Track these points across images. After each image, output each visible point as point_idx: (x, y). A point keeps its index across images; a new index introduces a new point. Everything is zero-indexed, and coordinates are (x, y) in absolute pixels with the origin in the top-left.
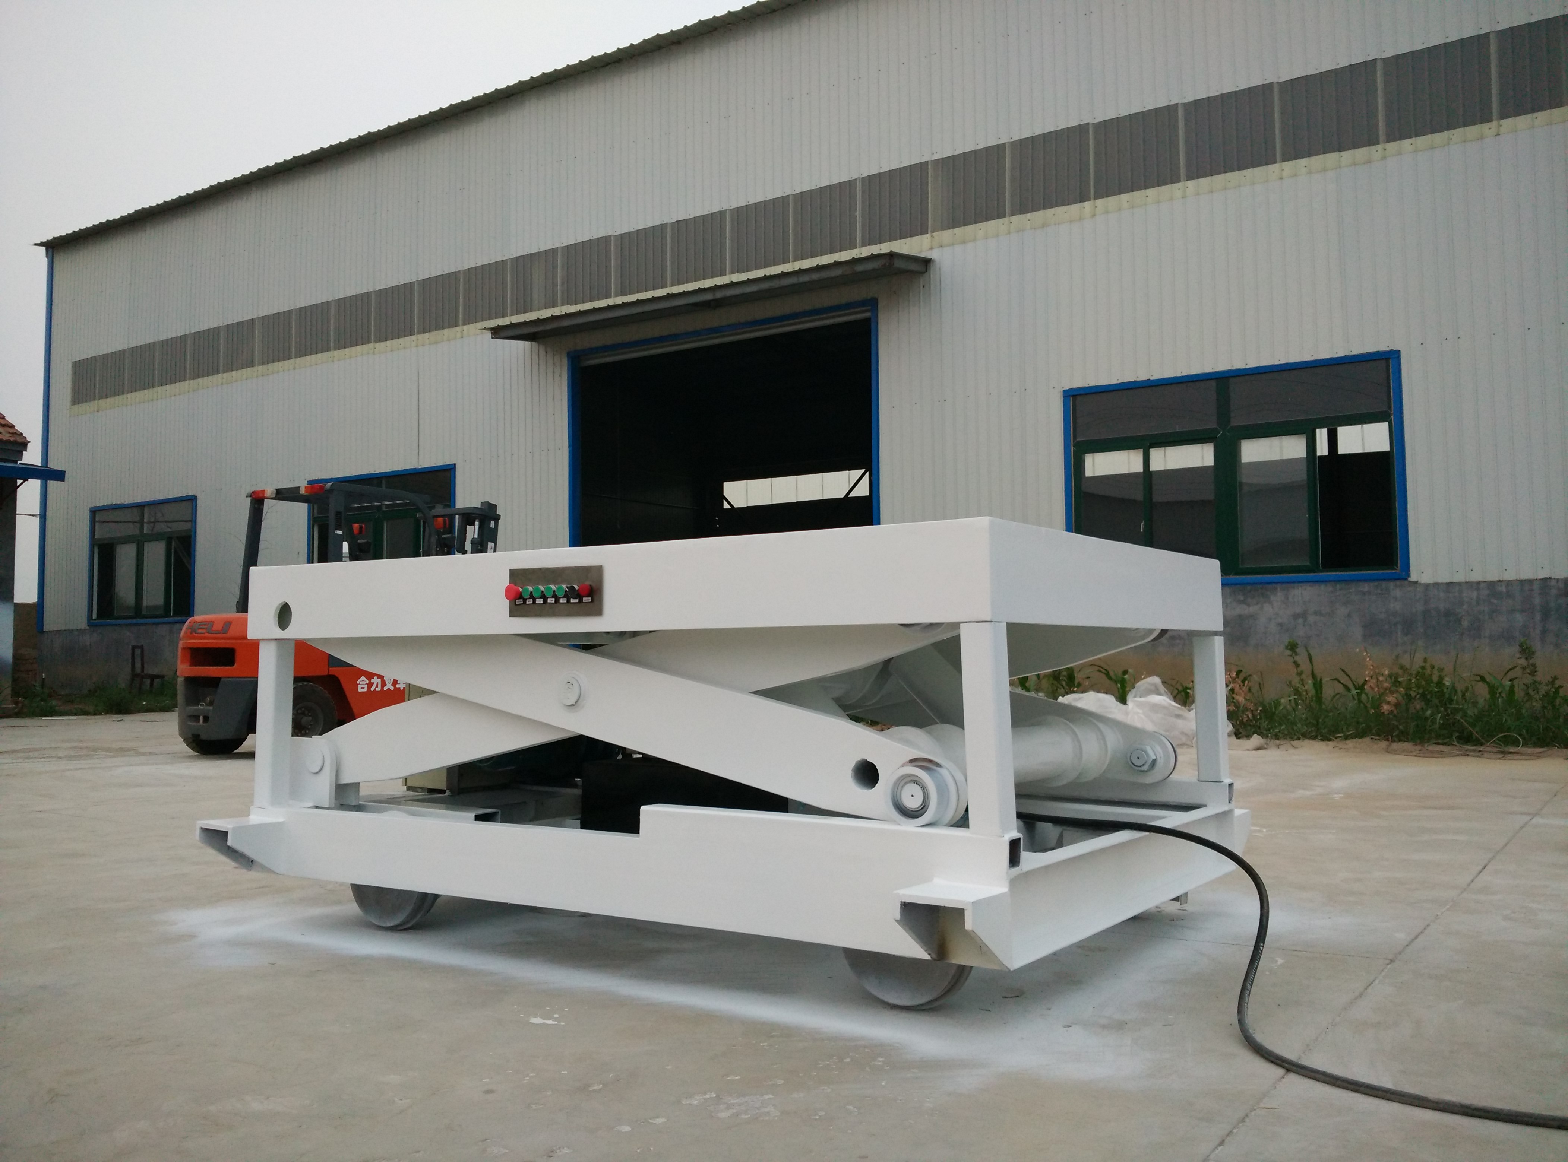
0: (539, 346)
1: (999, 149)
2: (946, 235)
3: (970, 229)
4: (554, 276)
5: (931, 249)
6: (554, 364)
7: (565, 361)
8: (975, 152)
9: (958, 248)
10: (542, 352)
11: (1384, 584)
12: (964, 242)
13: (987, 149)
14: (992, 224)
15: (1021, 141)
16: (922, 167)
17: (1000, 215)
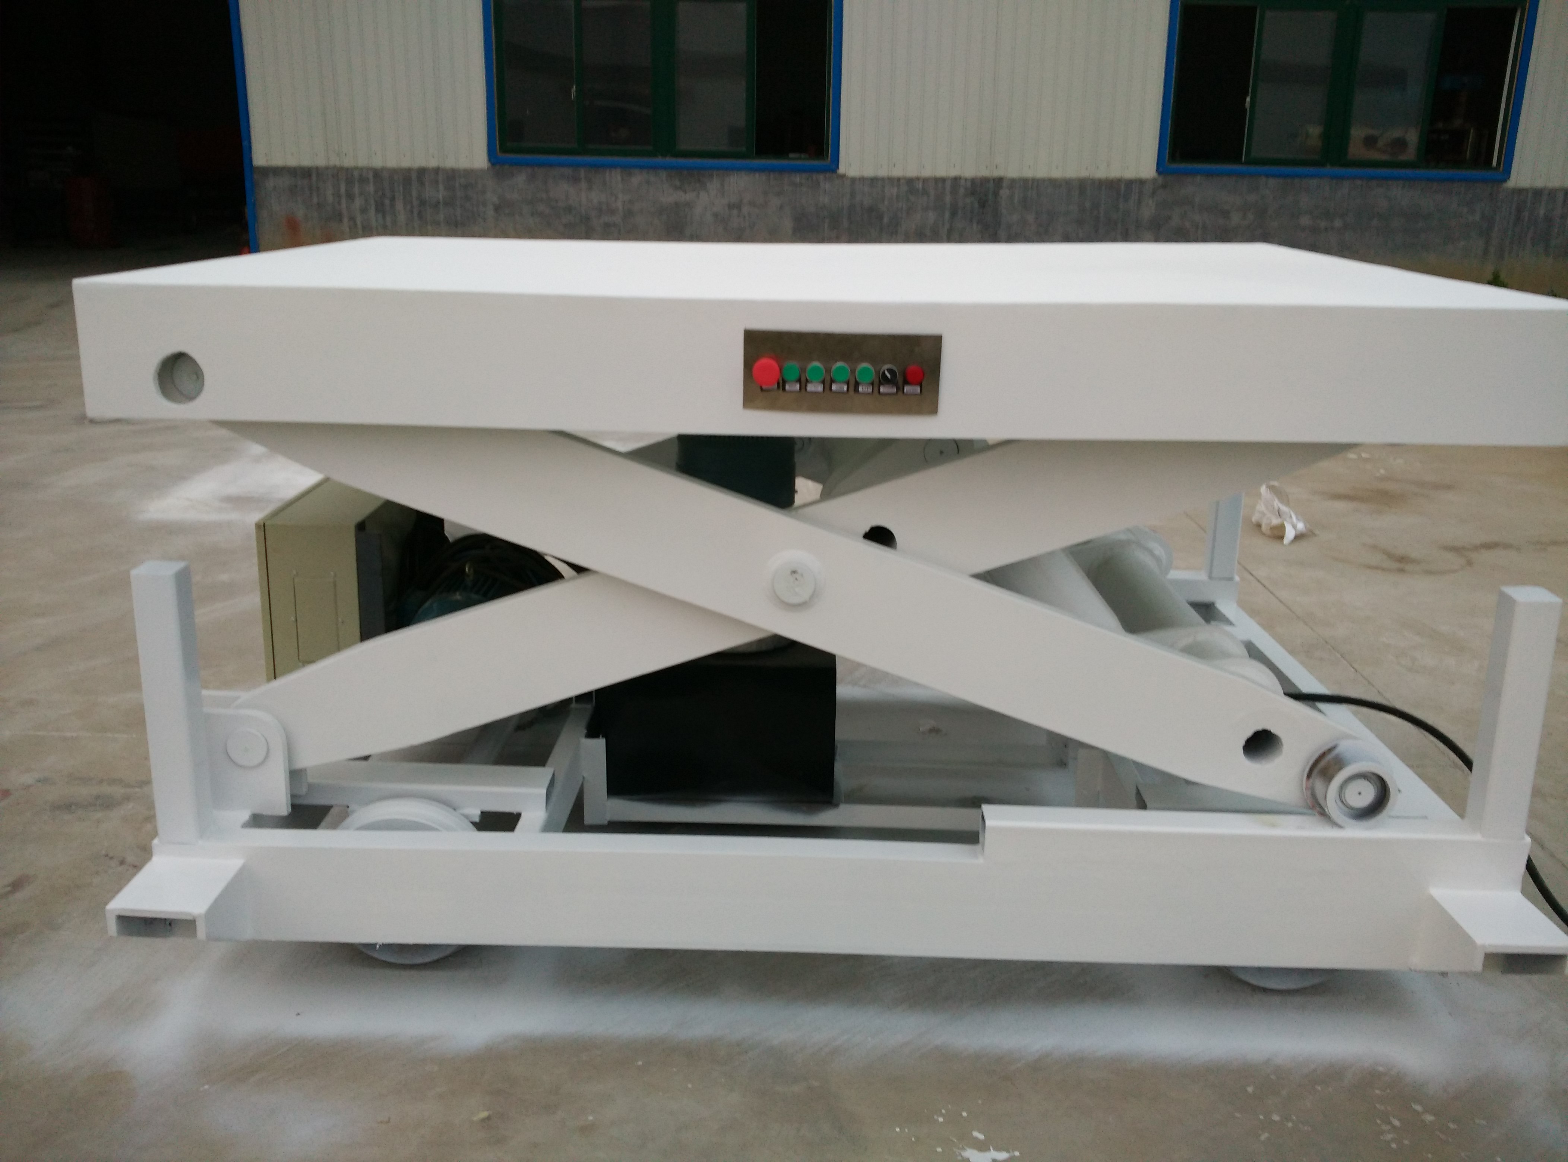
11: (815, 176)
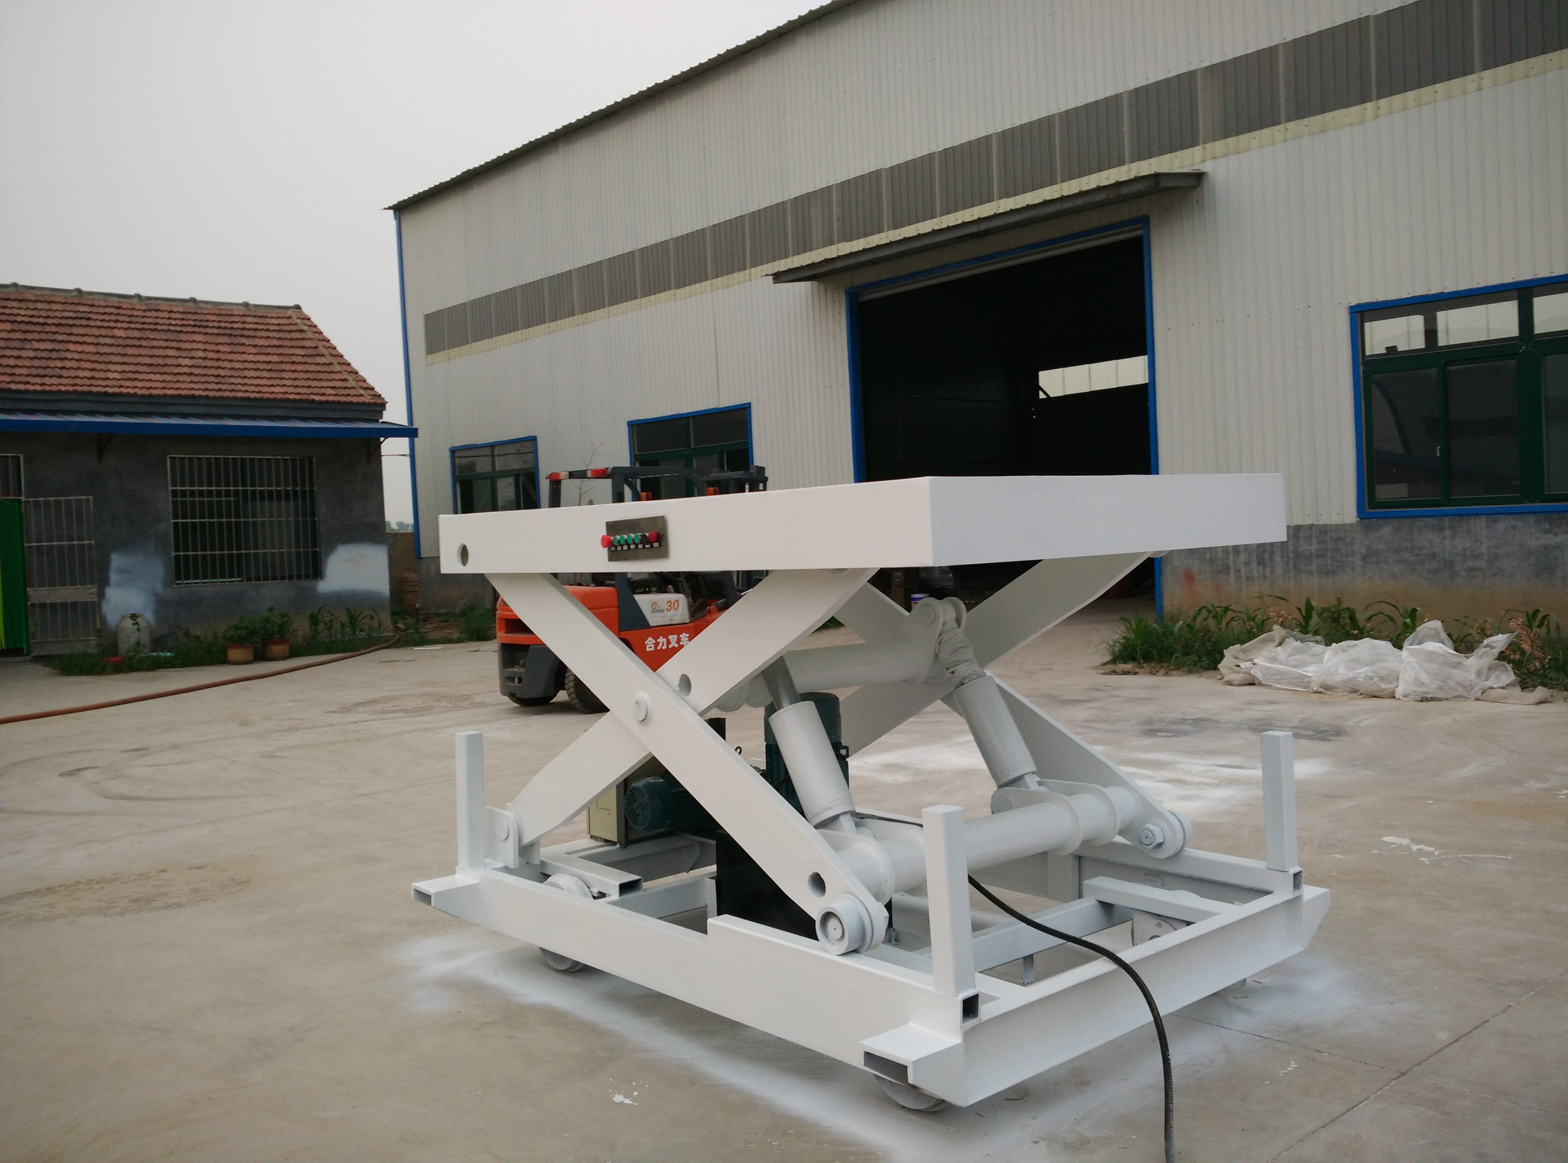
0: (819, 285)
1: (1272, 51)
2: (1219, 146)
3: (1243, 138)
4: (831, 214)
5: (1203, 161)
6: (834, 302)
7: (843, 299)
8: (1246, 56)
9: (1233, 159)
10: (822, 291)
12: (1238, 152)
13: (1258, 52)
14: (1267, 132)
15: (1295, 41)
16: (1191, 75)
17: (1275, 122)
